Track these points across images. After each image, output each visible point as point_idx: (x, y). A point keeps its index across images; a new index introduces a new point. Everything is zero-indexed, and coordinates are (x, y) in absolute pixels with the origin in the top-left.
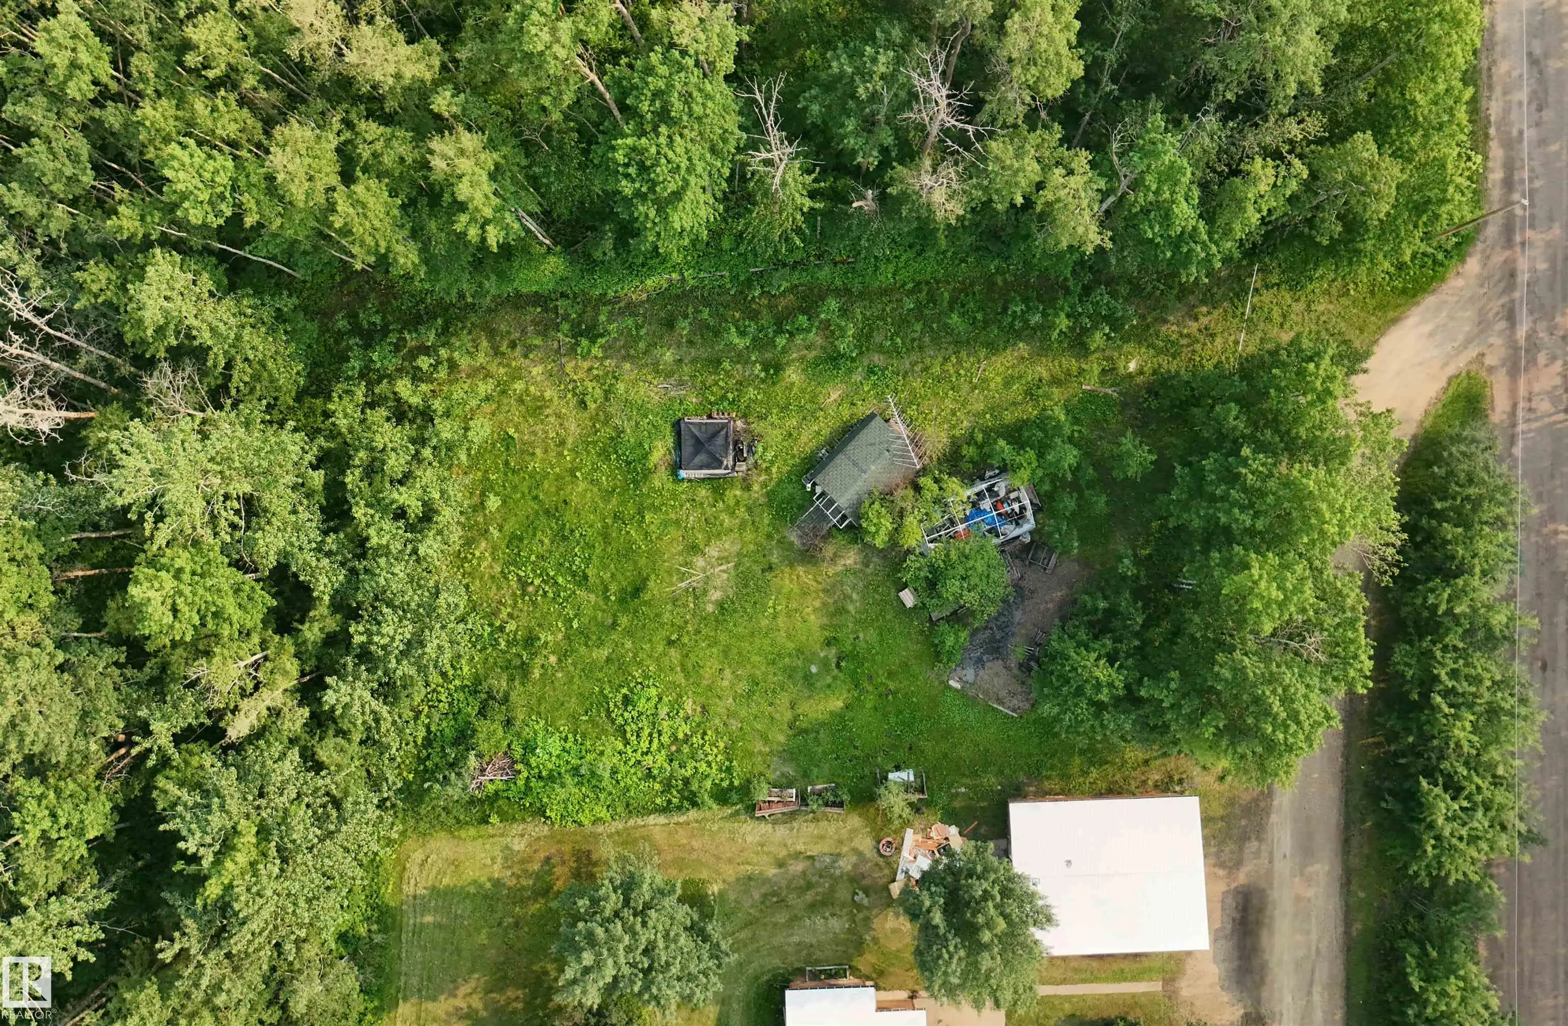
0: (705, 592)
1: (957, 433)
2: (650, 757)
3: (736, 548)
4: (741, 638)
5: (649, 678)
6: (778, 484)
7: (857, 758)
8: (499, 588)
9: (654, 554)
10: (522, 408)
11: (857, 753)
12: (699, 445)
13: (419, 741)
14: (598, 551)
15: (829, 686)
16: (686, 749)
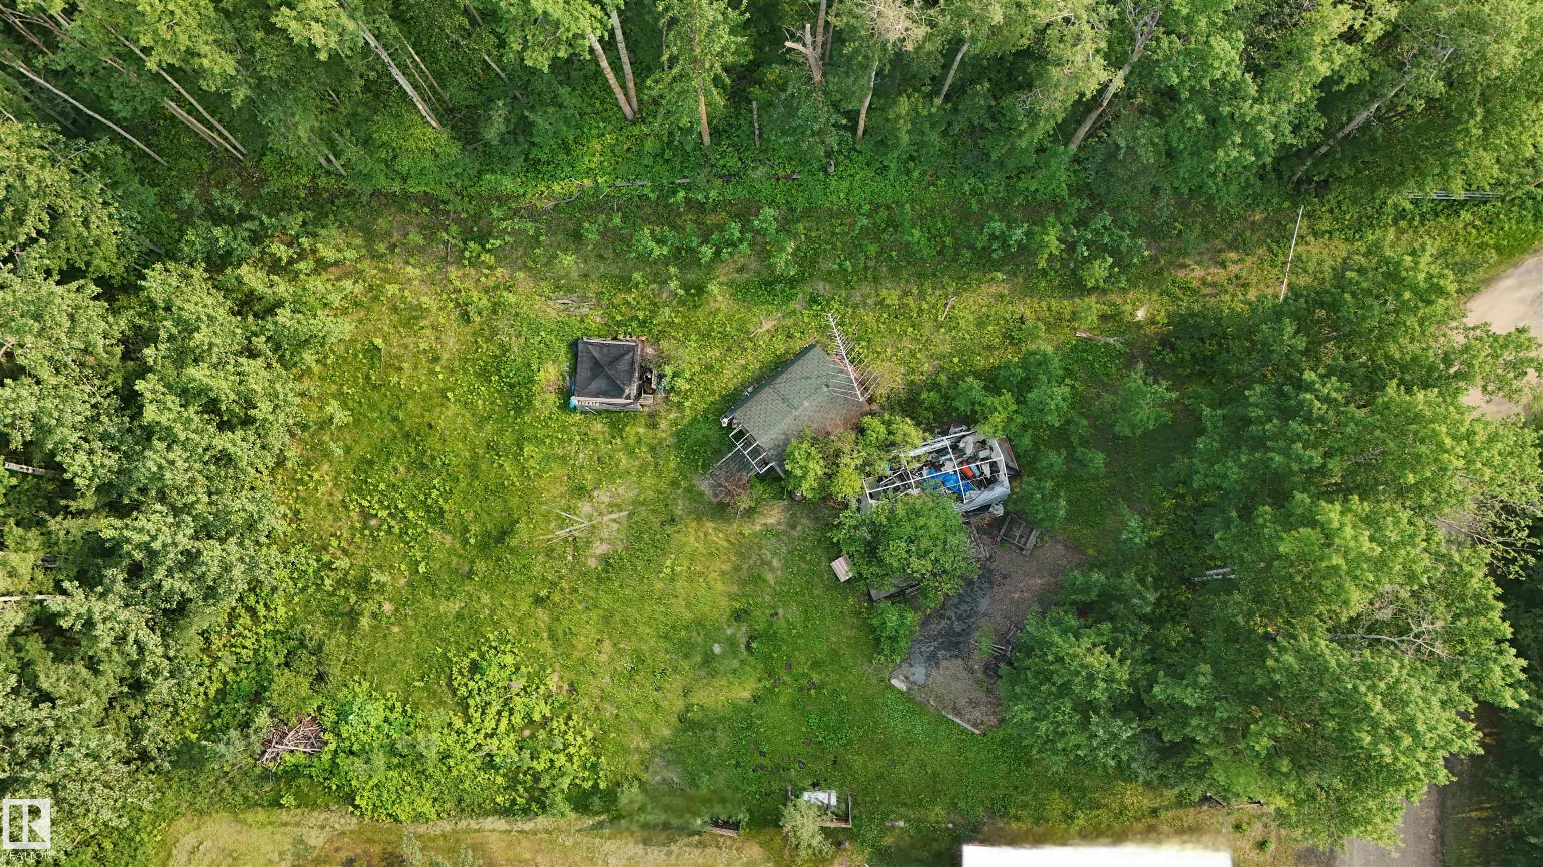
0: (588, 543)
1: (916, 377)
2: (495, 741)
3: (632, 494)
4: (627, 602)
5: (507, 642)
6: (691, 424)
7: (762, 767)
8: (336, 519)
9: (529, 495)
10: (395, 318)
11: (765, 761)
12: (597, 368)
13: (212, 693)
14: (463, 484)
15: (734, 671)
16: (542, 735)
